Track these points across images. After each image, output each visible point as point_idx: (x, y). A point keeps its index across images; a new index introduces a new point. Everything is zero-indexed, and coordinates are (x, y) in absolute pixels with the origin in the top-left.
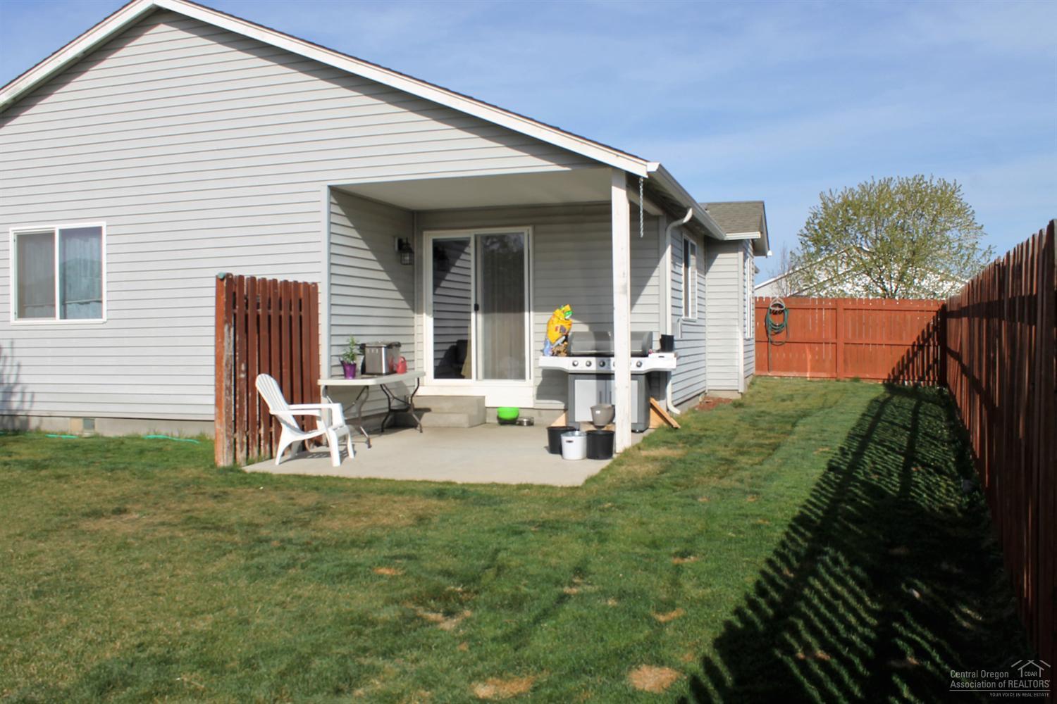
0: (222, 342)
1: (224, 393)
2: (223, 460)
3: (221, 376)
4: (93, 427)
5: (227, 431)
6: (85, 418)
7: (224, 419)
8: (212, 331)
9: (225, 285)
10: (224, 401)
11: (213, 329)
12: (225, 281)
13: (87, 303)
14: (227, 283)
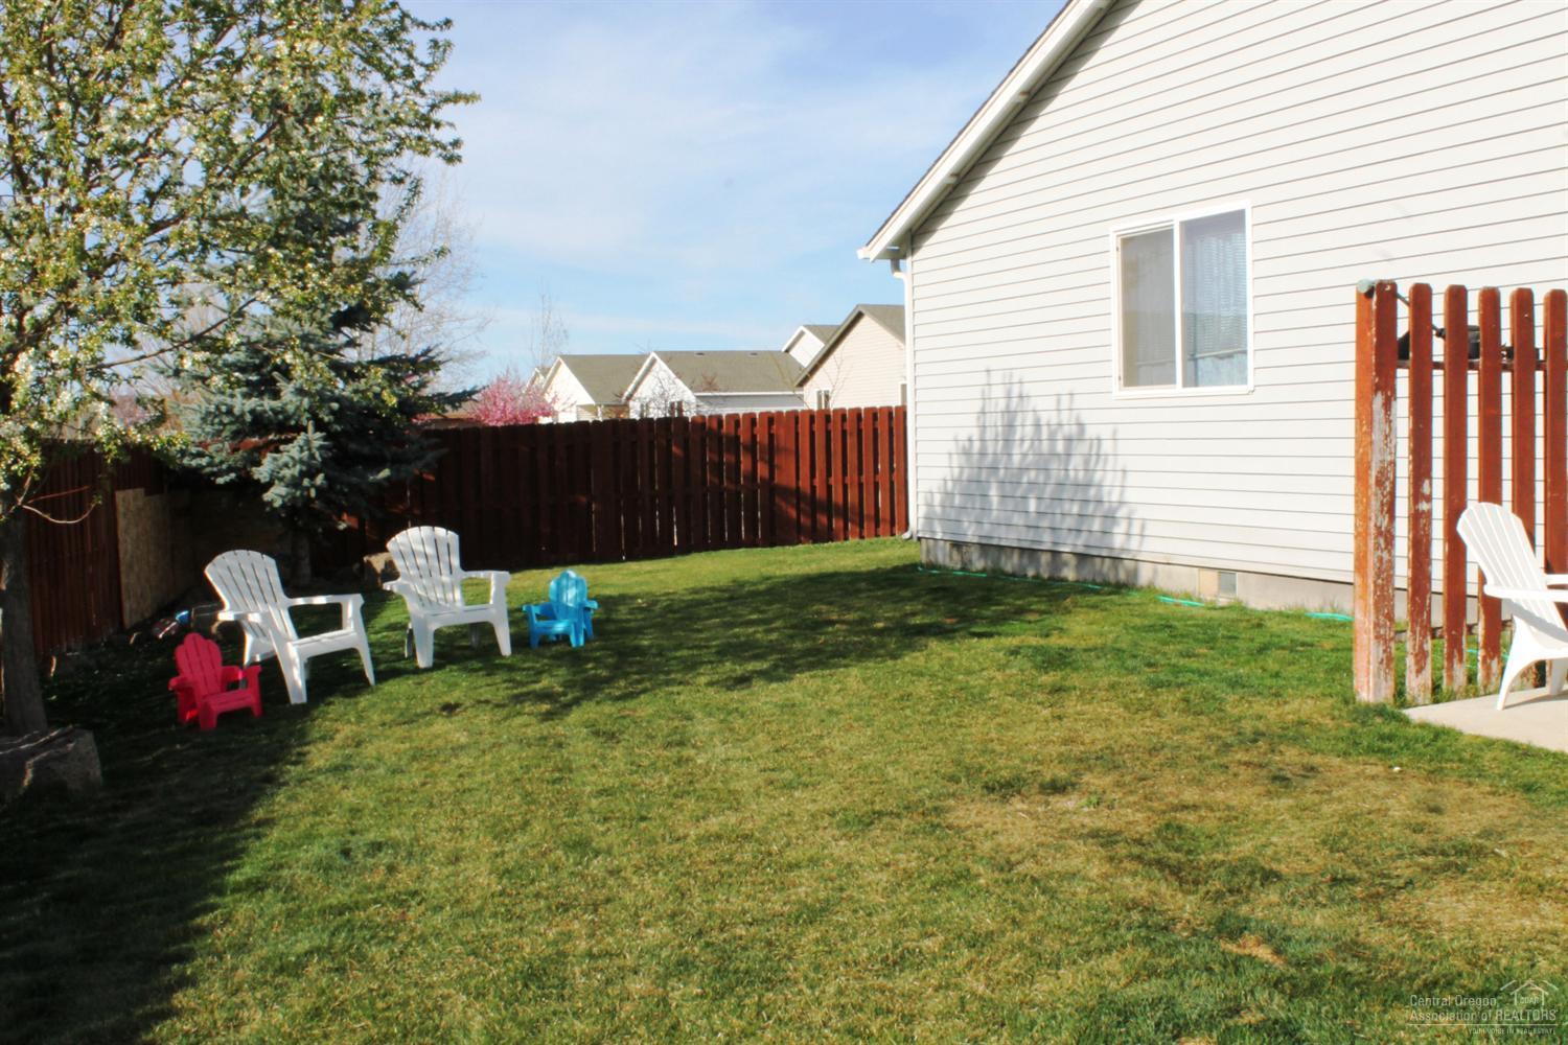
0: (1370, 433)
1: (1371, 543)
2: (1369, 688)
3: (1368, 504)
4: (1233, 588)
5: (1377, 625)
6: (1221, 570)
7: (1371, 601)
8: (1350, 409)
9: (1374, 307)
10: (1372, 560)
11: (1352, 405)
12: (1375, 298)
13: (1230, 356)
14: (1379, 303)
